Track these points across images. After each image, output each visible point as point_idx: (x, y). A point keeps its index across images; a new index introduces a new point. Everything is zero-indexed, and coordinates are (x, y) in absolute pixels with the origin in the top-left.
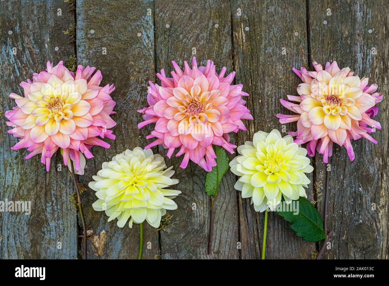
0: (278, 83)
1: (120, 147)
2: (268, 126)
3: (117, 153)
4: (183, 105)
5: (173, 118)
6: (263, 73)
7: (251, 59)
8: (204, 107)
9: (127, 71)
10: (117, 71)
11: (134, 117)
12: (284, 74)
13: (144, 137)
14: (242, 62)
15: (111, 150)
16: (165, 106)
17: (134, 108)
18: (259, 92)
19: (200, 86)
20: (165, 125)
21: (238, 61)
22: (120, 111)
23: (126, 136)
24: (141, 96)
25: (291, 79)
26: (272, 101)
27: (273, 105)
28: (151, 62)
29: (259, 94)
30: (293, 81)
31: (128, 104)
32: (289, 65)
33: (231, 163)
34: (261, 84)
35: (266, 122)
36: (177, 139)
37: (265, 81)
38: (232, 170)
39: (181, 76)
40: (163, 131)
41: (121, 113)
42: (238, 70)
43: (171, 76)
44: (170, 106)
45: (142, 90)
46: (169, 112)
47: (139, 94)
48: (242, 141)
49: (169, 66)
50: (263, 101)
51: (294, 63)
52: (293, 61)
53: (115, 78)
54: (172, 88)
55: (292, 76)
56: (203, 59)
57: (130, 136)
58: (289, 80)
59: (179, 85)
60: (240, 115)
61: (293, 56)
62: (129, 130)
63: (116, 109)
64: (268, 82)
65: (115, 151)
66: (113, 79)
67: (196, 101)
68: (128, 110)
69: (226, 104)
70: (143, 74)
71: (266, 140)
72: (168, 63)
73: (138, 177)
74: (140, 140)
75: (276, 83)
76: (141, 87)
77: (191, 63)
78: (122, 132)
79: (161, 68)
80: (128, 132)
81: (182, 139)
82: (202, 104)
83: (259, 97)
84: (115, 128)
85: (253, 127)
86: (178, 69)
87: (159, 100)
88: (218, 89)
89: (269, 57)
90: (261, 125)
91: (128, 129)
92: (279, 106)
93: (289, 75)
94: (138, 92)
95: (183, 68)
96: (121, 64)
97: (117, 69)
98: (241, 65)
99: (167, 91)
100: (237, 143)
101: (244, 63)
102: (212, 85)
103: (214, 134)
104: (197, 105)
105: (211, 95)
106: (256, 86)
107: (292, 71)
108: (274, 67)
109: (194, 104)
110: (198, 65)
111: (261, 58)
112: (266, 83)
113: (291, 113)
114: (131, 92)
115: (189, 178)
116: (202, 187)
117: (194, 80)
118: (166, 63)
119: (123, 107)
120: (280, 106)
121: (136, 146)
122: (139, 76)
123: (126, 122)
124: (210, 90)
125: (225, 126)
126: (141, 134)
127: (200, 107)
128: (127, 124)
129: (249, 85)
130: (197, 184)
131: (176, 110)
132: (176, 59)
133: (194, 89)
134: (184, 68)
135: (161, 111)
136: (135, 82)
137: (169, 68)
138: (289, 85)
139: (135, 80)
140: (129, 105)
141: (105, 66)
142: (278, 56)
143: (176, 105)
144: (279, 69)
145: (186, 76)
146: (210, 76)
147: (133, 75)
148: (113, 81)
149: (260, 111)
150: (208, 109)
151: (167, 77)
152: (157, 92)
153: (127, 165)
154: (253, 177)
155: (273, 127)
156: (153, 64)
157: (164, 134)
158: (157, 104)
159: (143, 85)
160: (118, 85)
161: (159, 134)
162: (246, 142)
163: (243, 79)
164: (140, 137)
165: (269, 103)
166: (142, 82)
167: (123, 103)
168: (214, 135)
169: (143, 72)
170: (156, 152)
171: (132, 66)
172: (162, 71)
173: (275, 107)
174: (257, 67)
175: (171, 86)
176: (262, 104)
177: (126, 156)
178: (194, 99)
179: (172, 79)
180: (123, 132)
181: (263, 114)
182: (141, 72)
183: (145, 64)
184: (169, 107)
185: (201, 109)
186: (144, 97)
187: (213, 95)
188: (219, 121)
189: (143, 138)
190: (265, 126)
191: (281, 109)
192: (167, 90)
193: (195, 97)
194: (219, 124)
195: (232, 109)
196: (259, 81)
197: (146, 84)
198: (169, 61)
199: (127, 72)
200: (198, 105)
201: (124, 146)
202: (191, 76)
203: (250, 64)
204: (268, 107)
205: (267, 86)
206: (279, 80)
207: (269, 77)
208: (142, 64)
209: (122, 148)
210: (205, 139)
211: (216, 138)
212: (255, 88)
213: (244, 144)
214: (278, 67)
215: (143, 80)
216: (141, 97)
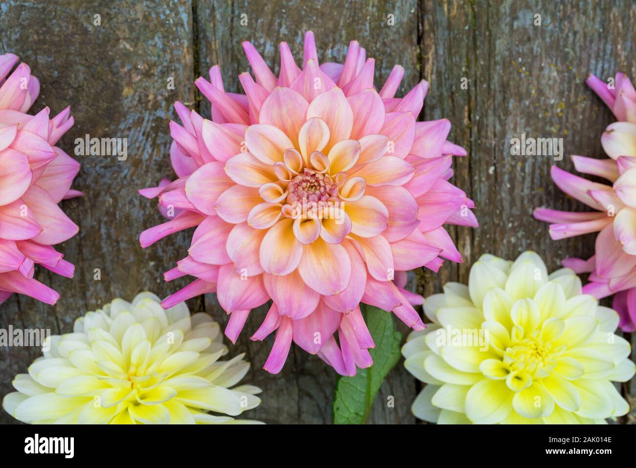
0: (544, 118)
1: (95, 291)
2: (509, 242)
3: (89, 308)
4: (274, 179)
5: (243, 220)
6: (505, 87)
7: (471, 44)
8: (338, 188)
9: (112, 72)
10: (82, 69)
11: (134, 206)
12: (561, 94)
13: (162, 265)
14: (444, 53)
15: (71, 300)
16: (221, 181)
17: (133, 180)
18: (491, 144)
19: (328, 123)
20: (219, 239)
21: (433, 50)
22: (94, 190)
23: (112, 261)
24: (154, 145)
25: (580, 107)
26: (523, 170)
27: (527, 183)
28: (181, 44)
29: (488, 151)
30: (587, 115)
31: (116, 168)
32: (579, 66)
33: (406, 346)
34: (494, 120)
35: (503, 231)
36: (256, 285)
37: (507, 113)
38: (407, 365)
39: (269, 89)
40: (213, 259)
41: (97, 195)
42: (434, 77)
43: (240, 90)
44: (235, 184)
45: (156, 130)
46: (232, 201)
47: (147, 139)
48: (437, 282)
49: (234, 59)
50: (498, 170)
51: (593, 61)
52: (590, 56)
53: (78, 91)
54: (241, 127)
55: (585, 99)
56: (334, 40)
57: (123, 260)
58: (575, 112)
59: (263, 117)
60: (445, 216)
61: (591, 42)
62: (123, 245)
63: (82, 183)
64: (516, 115)
65: (81, 303)
66: (71, 93)
67: (313, 169)
68: (118, 188)
69: (405, 180)
70: (160, 81)
71: (508, 286)
72: (233, 49)
73: (143, 391)
74: (151, 274)
75: (538, 118)
76: (154, 121)
77: (298, 53)
78: (99, 248)
79: (212, 64)
80: (119, 250)
81: (271, 283)
82: (334, 181)
83: (487, 158)
84: (81, 239)
85: (468, 242)
86: (260, 67)
87: (204, 163)
88: (379, 133)
89: (522, 42)
90: (490, 238)
91: (118, 242)
92: (541, 186)
93: (576, 96)
94: (147, 135)
95: (275, 64)
96: (93, 49)
97: (84, 62)
98: (441, 64)
99: (226, 134)
100: (423, 286)
101: (450, 55)
102: (362, 121)
103: (368, 274)
104: (317, 181)
105: (362, 149)
106: (481, 125)
107: (586, 86)
108: (535, 72)
109: (308, 178)
110: (319, 59)
111: (501, 45)
112: (510, 118)
113: (574, 206)
114: (126, 133)
115: (288, 380)
116: (322, 405)
117: (310, 102)
118: (227, 50)
119: (104, 176)
120: (544, 184)
121: (141, 291)
122: (149, 87)
123: (112, 221)
124: (357, 135)
125: (400, 250)
126: (154, 257)
127: (328, 187)
128: (115, 228)
129: (462, 123)
130: (311, 397)
131: (253, 196)
132: (256, 40)
133: (309, 133)
134: (280, 65)
135: (208, 197)
136: (135, 103)
137: (236, 65)
138: (573, 125)
139: (137, 98)
140: (119, 172)
141: (47, 53)
142: (548, 40)
143: (254, 179)
144: (550, 79)
145: (285, 89)
146: (358, 93)
147: (129, 84)
148: (72, 99)
149: (490, 198)
150: (349, 195)
151: (228, 90)
152: (198, 138)
153: (114, 351)
154: (471, 392)
155: (521, 245)
156: (188, 51)
157: (217, 267)
158: (197, 174)
159: (161, 113)
160: (87, 110)
161: (203, 268)
162: (449, 284)
163: (447, 104)
164: (152, 263)
165: (515, 177)
166: (156, 106)
167: (103, 164)
168: (370, 277)
169: (160, 75)
170: (197, 308)
171: (127, 55)
172: (215, 72)
173: (532, 189)
174: (489, 69)
175: (241, 121)
176: (496, 179)
177: (113, 319)
178: (310, 163)
179: (241, 96)
180: (105, 250)
181: (497, 208)
182: (153, 74)
183: (164, 50)
184: (230, 184)
185: (330, 196)
186: (162, 148)
187: (365, 151)
188: (385, 233)
189: (160, 269)
190: (502, 240)
191: (548, 193)
192: (227, 131)
193: (312, 156)
194: (383, 243)
195: (424, 195)
196: (490, 112)
197: (168, 110)
198: (234, 43)
199: (114, 74)
200: (322, 183)
201: (107, 289)
202: (298, 89)
203: (469, 62)
204: (512, 188)
205: (512, 126)
206: (546, 110)
207: (520, 100)
208: (155, 51)
209: (103, 294)
210: (342, 289)
211: (373, 284)
212: (479, 131)
213: (441, 291)
214: (546, 72)
215: (159, 98)
216: (153, 151)
